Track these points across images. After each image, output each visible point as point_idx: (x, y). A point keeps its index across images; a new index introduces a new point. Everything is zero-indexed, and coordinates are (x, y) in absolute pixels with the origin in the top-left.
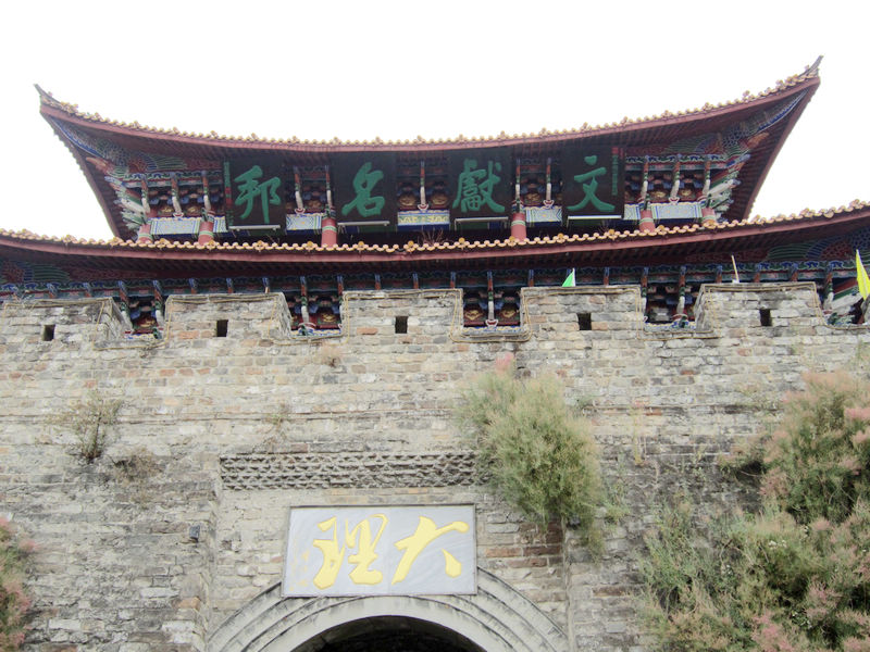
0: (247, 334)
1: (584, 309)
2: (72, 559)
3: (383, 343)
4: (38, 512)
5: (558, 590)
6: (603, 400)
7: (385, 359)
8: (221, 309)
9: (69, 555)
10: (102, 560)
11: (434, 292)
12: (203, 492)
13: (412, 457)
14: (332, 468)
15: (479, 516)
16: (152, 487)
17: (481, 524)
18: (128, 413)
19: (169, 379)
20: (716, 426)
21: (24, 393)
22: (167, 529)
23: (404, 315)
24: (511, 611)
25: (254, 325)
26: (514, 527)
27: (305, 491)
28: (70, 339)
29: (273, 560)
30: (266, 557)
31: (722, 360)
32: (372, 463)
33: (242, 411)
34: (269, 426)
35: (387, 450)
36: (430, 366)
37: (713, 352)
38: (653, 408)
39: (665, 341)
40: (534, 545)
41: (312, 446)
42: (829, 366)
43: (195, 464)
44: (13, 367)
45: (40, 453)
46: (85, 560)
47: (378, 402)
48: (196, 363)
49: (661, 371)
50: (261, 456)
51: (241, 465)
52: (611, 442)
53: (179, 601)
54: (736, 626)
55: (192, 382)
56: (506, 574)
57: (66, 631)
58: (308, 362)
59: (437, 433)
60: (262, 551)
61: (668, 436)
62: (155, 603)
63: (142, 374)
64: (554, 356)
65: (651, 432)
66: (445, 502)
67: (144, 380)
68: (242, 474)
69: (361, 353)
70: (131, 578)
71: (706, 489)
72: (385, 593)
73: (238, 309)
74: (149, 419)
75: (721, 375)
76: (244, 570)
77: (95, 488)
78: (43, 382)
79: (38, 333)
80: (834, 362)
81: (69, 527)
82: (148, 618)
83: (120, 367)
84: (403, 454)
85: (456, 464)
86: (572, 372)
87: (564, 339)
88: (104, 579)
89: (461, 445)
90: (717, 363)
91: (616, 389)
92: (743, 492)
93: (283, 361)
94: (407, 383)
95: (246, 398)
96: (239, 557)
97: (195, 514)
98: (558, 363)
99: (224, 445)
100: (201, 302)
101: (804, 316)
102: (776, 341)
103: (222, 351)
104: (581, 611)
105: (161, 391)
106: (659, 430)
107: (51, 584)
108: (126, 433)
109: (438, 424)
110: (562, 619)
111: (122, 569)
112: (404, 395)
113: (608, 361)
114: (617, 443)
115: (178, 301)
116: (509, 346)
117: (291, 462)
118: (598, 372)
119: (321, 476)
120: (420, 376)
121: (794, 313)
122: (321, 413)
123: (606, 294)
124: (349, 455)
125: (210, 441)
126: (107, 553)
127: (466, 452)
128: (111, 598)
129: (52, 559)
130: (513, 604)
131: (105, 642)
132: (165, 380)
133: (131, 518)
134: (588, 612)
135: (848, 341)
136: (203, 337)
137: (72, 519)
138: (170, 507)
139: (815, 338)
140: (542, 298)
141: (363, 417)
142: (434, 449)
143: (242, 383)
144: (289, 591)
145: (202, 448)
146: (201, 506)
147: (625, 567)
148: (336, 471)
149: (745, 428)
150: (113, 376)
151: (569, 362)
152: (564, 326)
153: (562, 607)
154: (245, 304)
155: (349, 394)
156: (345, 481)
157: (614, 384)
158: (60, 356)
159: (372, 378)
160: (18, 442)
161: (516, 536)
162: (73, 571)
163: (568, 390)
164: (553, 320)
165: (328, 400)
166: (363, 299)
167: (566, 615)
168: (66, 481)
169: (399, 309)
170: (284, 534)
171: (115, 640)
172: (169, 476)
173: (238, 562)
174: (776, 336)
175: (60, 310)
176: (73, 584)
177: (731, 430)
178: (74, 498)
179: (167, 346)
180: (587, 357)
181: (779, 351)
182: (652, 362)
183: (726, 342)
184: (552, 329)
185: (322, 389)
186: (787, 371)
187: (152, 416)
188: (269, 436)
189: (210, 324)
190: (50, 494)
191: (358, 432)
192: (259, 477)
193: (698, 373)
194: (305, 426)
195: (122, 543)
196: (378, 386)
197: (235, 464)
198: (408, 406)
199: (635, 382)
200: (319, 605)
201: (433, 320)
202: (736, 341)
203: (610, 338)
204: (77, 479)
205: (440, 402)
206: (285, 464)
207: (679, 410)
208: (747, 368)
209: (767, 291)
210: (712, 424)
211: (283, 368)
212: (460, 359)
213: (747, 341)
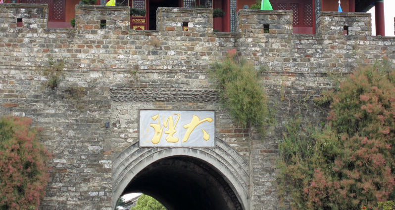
0: (115, 28)
1: (267, 22)
2: (56, 134)
3: (178, 35)
4: (36, 113)
5: (246, 147)
6: (271, 68)
7: (178, 43)
8: (102, 14)
9: (54, 132)
10: (69, 134)
11: (200, 10)
12: (106, 105)
13: (191, 91)
14: (157, 94)
15: (217, 116)
16: (83, 102)
17: (217, 119)
18: (66, 66)
19: (82, 49)
20: (316, 82)
21: (15, 54)
22: (94, 121)
23: (186, 21)
24: (228, 155)
25: (118, 24)
26: (230, 121)
27: (145, 103)
28: (32, 26)
29: (134, 132)
30: (131, 131)
31: (323, 51)
32: (174, 93)
33: (117, 67)
34: (129, 75)
35: (181, 88)
36: (198, 48)
37: (320, 47)
38: (291, 73)
39: (300, 40)
40: (238, 128)
41: (149, 85)
42: (369, 56)
43: (100, 92)
44: (6, 40)
45: (29, 84)
46: (62, 134)
47: (176, 65)
48: (94, 42)
49: (297, 55)
50: (127, 89)
51: (119, 92)
52: (272, 88)
53: (104, 152)
54: (309, 170)
55: (93, 52)
56: (227, 140)
57: (61, 163)
58: (144, 43)
59: (201, 81)
60: (129, 128)
61: (296, 86)
62: (94, 152)
63: (69, 47)
64: (252, 46)
65: (289, 83)
66: (203, 109)
67: (70, 50)
68: (119, 95)
69: (167, 40)
70: (83, 142)
71: (308, 111)
72: (180, 146)
73: (110, 14)
74: (77, 69)
75: (322, 58)
76: (123, 136)
77: (58, 102)
78: (23, 49)
79: (15, 22)
80: (371, 54)
81: (51, 119)
82: (93, 158)
83: (58, 42)
84: (187, 89)
85: (209, 94)
86: (259, 54)
87: (256, 37)
88: (72, 142)
89: (211, 86)
90: (321, 52)
91: (277, 62)
92: (322, 113)
93: (133, 43)
94: (189, 56)
95: (118, 61)
96: (120, 130)
97: (104, 115)
98: (253, 49)
99: (111, 83)
100: (92, 9)
101: (363, 30)
102: (348, 43)
103: (105, 36)
104: (256, 159)
105: (80, 56)
106: (292, 83)
107: (50, 144)
108: (67, 76)
109: (202, 77)
110: (247, 158)
111: (78, 138)
112: (187, 62)
113: (275, 49)
114: (275, 89)
115: (81, 8)
116: (232, 40)
117: (140, 91)
118: (270, 54)
119: (152, 97)
120: (193, 53)
121: (359, 29)
122: (151, 69)
123: (277, 15)
124: (165, 89)
125: (105, 81)
126: (70, 131)
127: (213, 89)
128: (76, 150)
129: (48, 134)
130: (229, 152)
131: (77, 167)
132: (80, 50)
133: (77, 116)
134: (258, 159)
135: (379, 44)
136: (95, 28)
137: (52, 115)
138: (93, 112)
139: (365, 42)
140: (249, 15)
141: (170, 72)
142: (200, 88)
143: (116, 53)
144: (142, 145)
145: (102, 84)
146: (106, 111)
147: (273, 142)
148: (159, 95)
149: (328, 84)
150: (56, 47)
151: (258, 49)
152: (257, 30)
153: (248, 154)
154: (113, 12)
155: (163, 60)
156: (162, 99)
157: (276, 60)
158: (28, 35)
159: (173, 53)
160: (18, 78)
161: (231, 125)
162: (58, 139)
163: (256, 62)
164: (253, 27)
165: (154, 63)
166: (167, 12)
167: (249, 157)
168: (44, 98)
169: (184, 18)
170: (138, 121)
171: (82, 167)
172: (90, 97)
173: (119, 132)
174: (349, 40)
175: (23, 10)
176: (59, 144)
177: (322, 85)
178: (50, 106)
179: (79, 32)
180: (266, 46)
181: (349, 47)
182: (293, 50)
183: (327, 42)
184: (252, 32)
185: (151, 57)
186: (350, 58)
187: (78, 68)
188: (130, 80)
189: (97, 22)
190: (39, 104)
191: (168, 79)
192: (126, 97)
193: (312, 57)
194: (145, 75)
195: (76, 127)
196: (176, 57)
197: (116, 91)
198: (189, 67)
199: (285, 60)
200: (154, 151)
201: (199, 25)
202: (331, 42)
203: (276, 37)
204: (49, 97)
205: (202, 66)
206: (138, 92)
207: (302, 75)
208: (333, 55)
209: (349, 17)
210: (315, 81)
211: (133, 46)
212: (211, 45)
213: (336, 42)
